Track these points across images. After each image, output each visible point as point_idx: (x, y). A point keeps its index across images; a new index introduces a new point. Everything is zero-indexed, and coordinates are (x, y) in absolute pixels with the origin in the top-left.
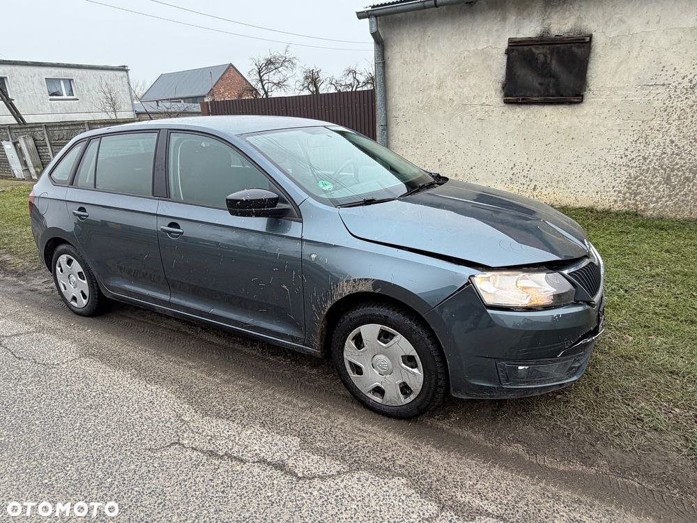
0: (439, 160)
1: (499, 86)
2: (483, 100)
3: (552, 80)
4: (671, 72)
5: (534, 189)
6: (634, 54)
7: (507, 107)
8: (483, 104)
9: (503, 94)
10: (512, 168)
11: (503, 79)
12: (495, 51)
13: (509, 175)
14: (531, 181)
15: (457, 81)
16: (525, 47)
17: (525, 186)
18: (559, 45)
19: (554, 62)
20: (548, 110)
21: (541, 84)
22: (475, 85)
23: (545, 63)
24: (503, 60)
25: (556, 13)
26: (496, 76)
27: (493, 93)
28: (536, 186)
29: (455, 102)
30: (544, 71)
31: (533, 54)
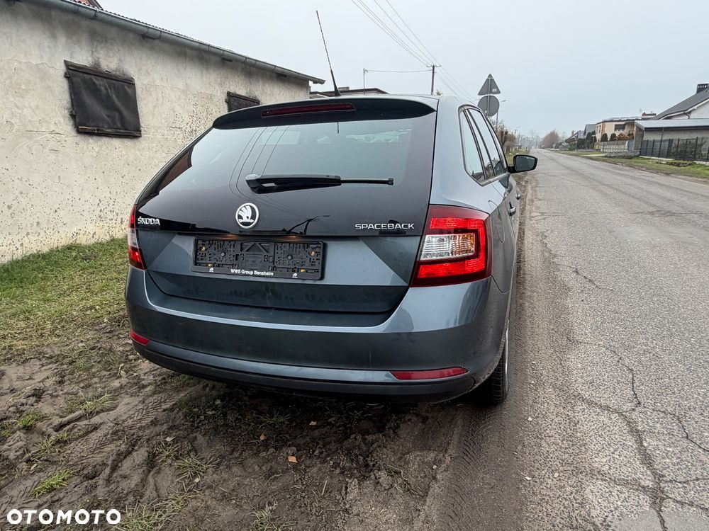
0: (9, 207)
1: (66, 113)
2: (52, 128)
3: (117, 114)
4: (181, 120)
5: (122, 222)
6: (160, 102)
7: (79, 138)
8: (52, 132)
9: (72, 122)
10: (98, 205)
11: (69, 105)
12: (52, 71)
13: (97, 213)
14: (117, 214)
15: (12, 99)
16: (85, 75)
17: (114, 221)
18: (114, 81)
19: (114, 96)
20: (116, 142)
21: (108, 116)
22: (37, 107)
23: (108, 96)
24: (64, 84)
25: (102, 48)
26: (60, 100)
27: (62, 120)
28: (122, 219)
29: (16, 127)
30: (107, 103)
31: (94, 83)
